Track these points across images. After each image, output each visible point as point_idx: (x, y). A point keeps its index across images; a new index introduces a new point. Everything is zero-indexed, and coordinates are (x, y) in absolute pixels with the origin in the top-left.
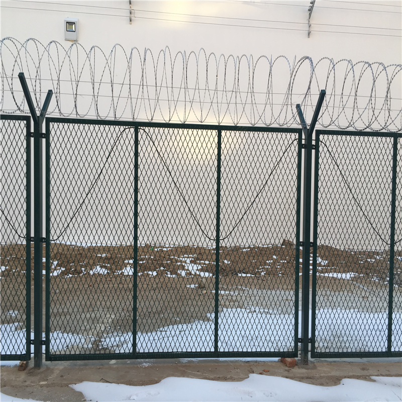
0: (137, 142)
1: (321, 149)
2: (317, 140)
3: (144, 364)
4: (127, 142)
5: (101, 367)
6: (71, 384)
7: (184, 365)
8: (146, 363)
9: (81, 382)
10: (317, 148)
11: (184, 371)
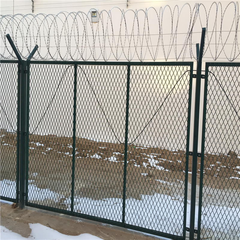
0: (75, 75)
1: (209, 78)
2: (207, 70)
3: (78, 220)
4: (70, 75)
5: (54, 216)
6: (30, 222)
7: (102, 227)
8: (79, 220)
9: (36, 223)
10: (206, 77)
11: (99, 231)
